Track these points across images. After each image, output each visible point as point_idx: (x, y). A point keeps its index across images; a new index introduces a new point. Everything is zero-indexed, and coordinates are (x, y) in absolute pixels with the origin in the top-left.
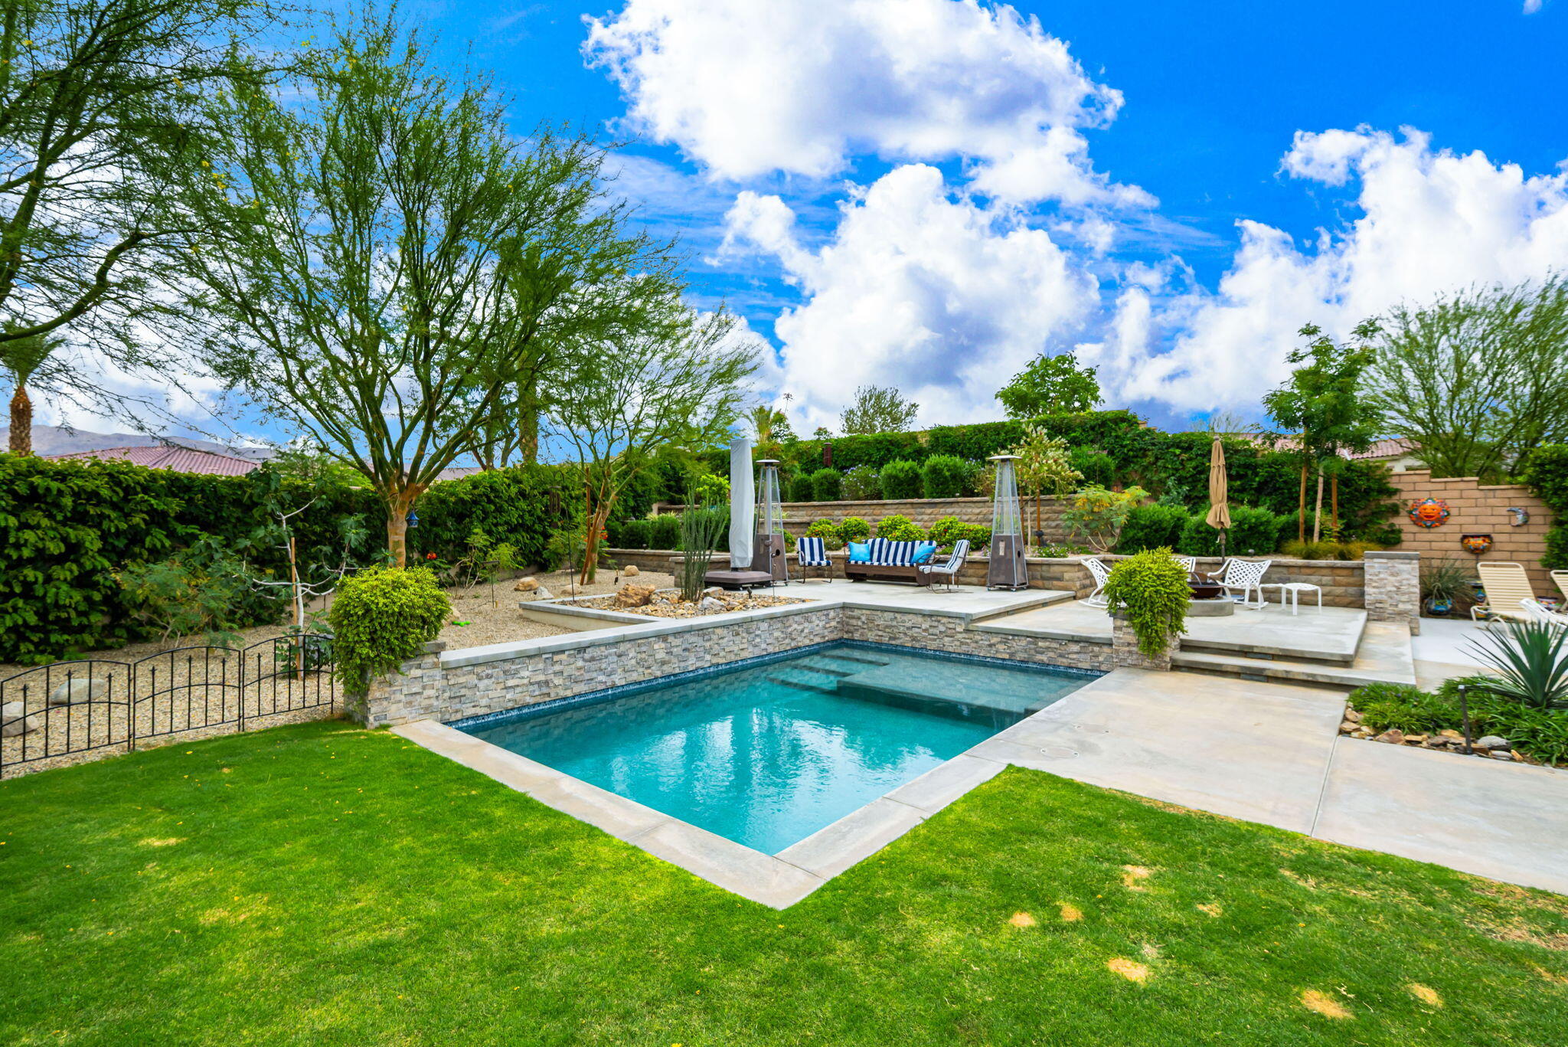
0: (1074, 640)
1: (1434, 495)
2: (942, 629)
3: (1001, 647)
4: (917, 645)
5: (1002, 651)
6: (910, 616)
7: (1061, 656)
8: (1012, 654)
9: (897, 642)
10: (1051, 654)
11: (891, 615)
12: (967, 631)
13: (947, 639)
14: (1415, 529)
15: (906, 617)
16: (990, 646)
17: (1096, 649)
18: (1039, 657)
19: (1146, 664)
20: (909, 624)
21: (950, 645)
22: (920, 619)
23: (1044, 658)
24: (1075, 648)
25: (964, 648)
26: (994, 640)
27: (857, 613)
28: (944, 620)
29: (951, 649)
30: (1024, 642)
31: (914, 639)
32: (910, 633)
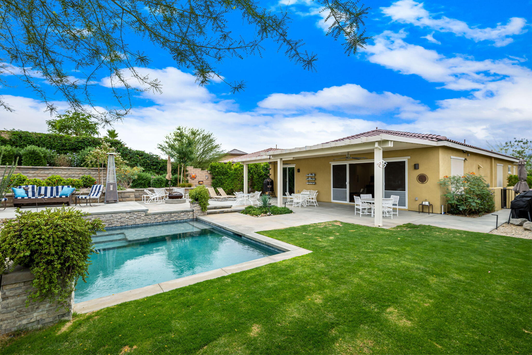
0: (182, 212)
1: (194, 172)
2: (135, 216)
3: (159, 218)
4: (124, 225)
5: (160, 219)
6: (120, 214)
7: (179, 217)
8: (162, 220)
9: (113, 225)
10: (176, 217)
11: (110, 215)
12: (146, 215)
13: (137, 220)
14: (191, 180)
15: (117, 215)
16: (155, 219)
17: (188, 213)
18: (172, 219)
19: (202, 214)
20: (120, 217)
21: (138, 222)
22: (125, 215)
23: (173, 219)
24: (183, 214)
25: (145, 222)
26: (156, 217)
27: (89, 217)
28: (136, 213)
29: (139, 223)
30: (167, 215)
31: (122, 222)
32: (120, 221)
